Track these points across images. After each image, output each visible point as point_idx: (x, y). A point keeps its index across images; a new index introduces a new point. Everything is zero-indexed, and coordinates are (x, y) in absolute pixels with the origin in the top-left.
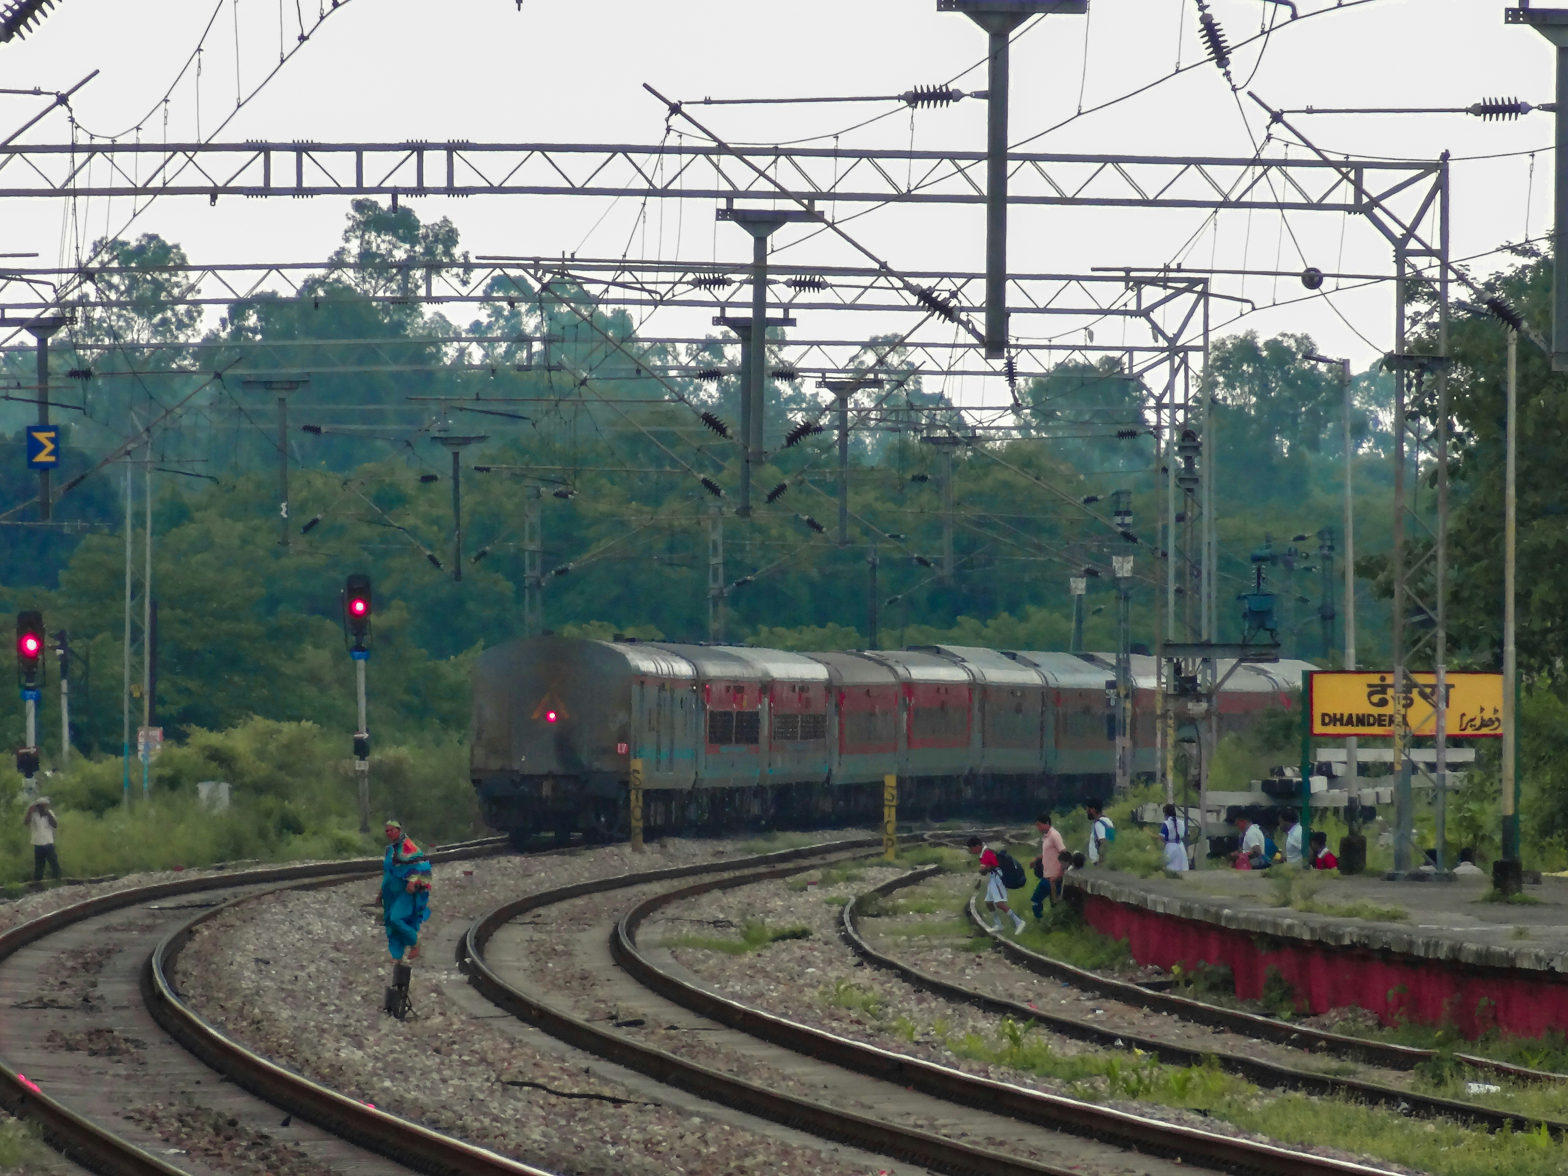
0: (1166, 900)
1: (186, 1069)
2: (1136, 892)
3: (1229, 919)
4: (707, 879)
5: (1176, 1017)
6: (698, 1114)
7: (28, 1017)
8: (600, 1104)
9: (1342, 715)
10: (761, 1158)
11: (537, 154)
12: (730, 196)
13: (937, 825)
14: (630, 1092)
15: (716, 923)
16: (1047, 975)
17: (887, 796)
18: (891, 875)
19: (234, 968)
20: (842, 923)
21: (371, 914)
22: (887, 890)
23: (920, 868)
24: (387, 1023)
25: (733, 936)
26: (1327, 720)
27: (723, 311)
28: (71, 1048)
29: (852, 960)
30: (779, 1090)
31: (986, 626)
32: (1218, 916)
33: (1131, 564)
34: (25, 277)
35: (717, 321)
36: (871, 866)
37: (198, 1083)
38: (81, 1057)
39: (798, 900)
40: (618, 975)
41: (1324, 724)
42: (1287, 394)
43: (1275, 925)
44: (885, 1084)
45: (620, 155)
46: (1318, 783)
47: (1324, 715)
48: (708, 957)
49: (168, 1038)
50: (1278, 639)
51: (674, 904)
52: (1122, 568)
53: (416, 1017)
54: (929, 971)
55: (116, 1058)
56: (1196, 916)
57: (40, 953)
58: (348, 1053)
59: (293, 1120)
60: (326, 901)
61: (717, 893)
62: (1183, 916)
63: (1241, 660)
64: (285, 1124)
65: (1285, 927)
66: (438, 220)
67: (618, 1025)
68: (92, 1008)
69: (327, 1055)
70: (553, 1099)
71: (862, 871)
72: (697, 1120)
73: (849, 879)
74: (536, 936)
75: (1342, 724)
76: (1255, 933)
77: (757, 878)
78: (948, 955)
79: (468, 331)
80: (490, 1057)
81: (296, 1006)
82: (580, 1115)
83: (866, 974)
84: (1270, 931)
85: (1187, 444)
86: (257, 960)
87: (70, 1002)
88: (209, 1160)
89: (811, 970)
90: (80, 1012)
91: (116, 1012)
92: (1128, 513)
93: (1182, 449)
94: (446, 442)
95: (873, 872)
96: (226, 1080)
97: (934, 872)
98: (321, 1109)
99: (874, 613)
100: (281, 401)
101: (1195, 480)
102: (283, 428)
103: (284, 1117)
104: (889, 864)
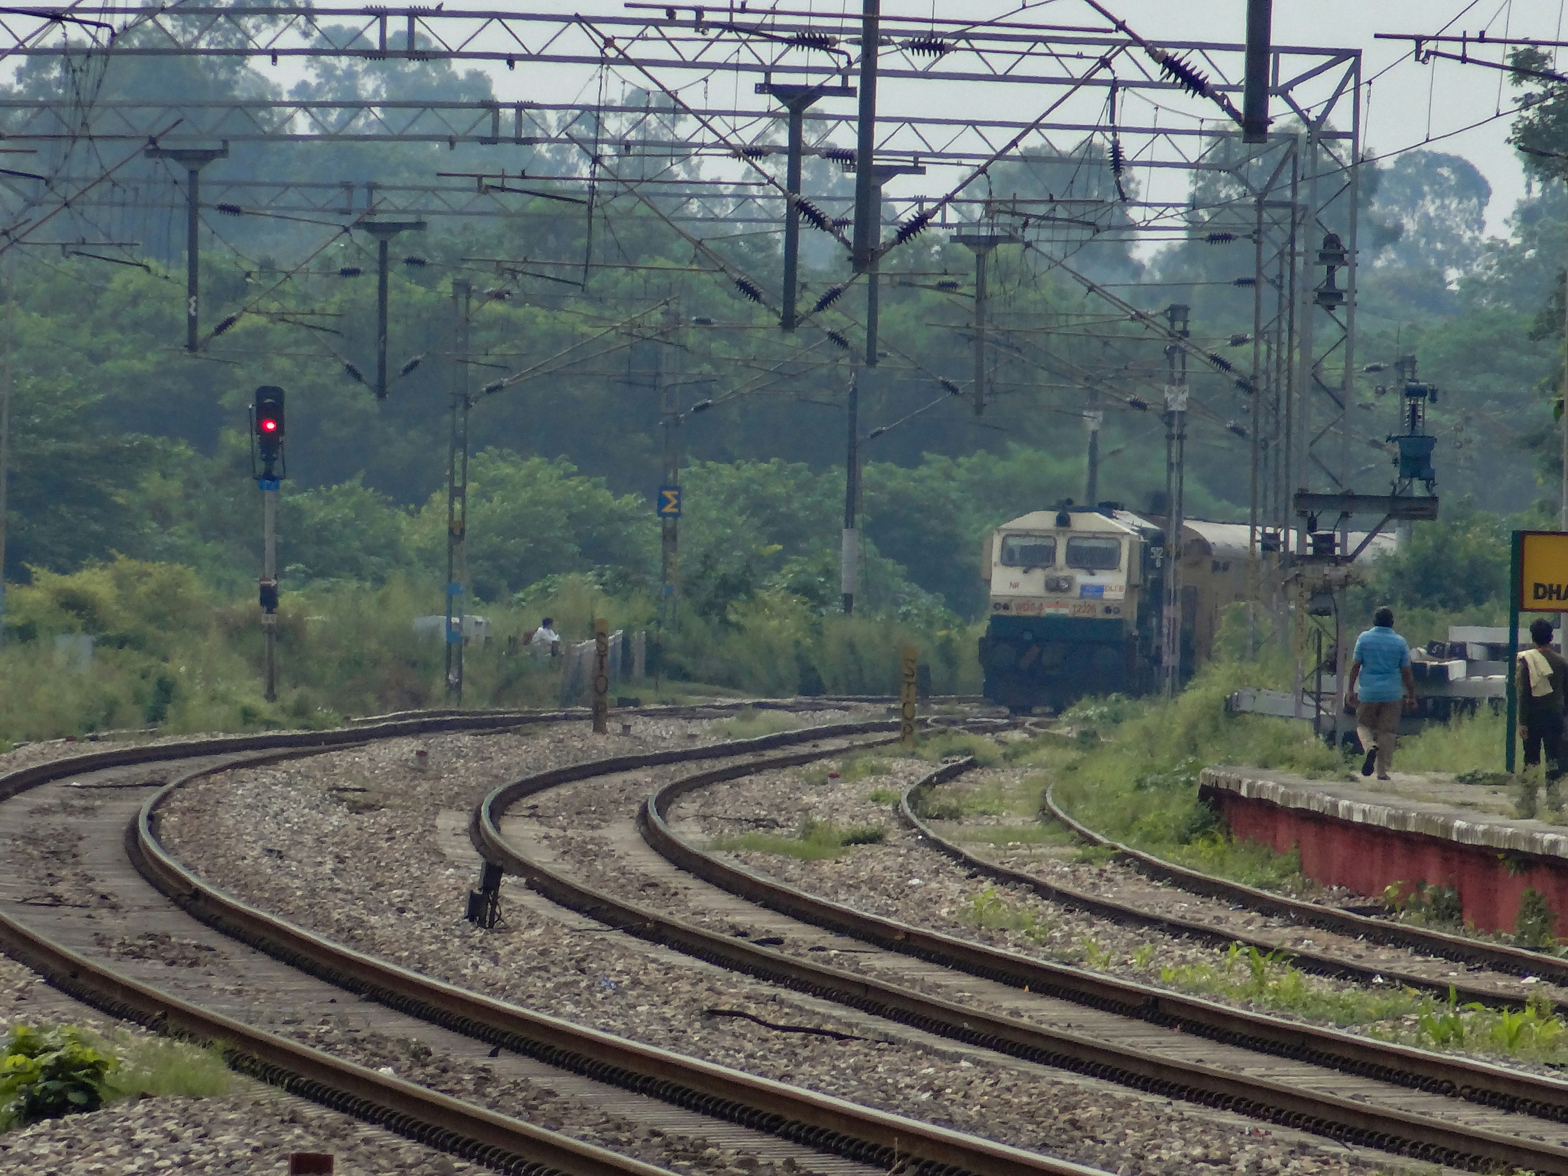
0: (1367, 807)
2: (1319, 796)
3: (1461, 832)
5: (1410, 950)
6: (962, 1056)
7: (52, 915)
8: (823, 1041)
9: (1559, 586)
14: (848, 1026)
15: (758, 822)
16: (1209, 895)
17: (905, 670)
18: (924, 770)
20: (910, 824)
22: (930, 784)
23: (951, 762)
25: (784, 838)
26: (1541, 591)
27: (768, 76)
28: (139, 955)
29: (959, 869)
31: (959, 466)
32: (1447, 828)
33: (1187, 395)
34: (78, 16)
35: (761, 89)
36: (890, 756)
37: (333, 1001)
38: (160, 965)
39: (833, 796)
41: (1537, 597)
43: (1532, 841)
46: (1457, 669)
47: (1537, 586)
48: (785, 862)
50: (1436, 491)
52: (1174, 400)
53: (507, 929)
55: (202, 969)
56: (1411, 828)
62: (1393, 827)
63: (1389, 517)
64: (494, 1054)
65: (1545, 843)
67: (759, 943)
70: (763, 1031)
71: (882, 762)
72: (969, 1063)
73: (876, 771)
74: (553, 833)
75: (1558, 598)
76: (1500, 850)
78: (1063, 868)
79: (291, 92)
80: (643, 978)
83: (990, 887)
84: (1523, 847)
85: (1331, 251)
87: (79, 899)
89: (915, 881)
90: (104, 912)
91: (146, 913)
92: (1185, 333)
93: (1323, 257)
94: (371, 228)
95: (898, 765)
96: (367, 1000)
97: (971, 765)
98: (536, 1038)
99: (853, 447)
100: (193, 173)
101: (1338, 295)
102: (193, 206)
103: (488, 1048)
104: (913, 755)
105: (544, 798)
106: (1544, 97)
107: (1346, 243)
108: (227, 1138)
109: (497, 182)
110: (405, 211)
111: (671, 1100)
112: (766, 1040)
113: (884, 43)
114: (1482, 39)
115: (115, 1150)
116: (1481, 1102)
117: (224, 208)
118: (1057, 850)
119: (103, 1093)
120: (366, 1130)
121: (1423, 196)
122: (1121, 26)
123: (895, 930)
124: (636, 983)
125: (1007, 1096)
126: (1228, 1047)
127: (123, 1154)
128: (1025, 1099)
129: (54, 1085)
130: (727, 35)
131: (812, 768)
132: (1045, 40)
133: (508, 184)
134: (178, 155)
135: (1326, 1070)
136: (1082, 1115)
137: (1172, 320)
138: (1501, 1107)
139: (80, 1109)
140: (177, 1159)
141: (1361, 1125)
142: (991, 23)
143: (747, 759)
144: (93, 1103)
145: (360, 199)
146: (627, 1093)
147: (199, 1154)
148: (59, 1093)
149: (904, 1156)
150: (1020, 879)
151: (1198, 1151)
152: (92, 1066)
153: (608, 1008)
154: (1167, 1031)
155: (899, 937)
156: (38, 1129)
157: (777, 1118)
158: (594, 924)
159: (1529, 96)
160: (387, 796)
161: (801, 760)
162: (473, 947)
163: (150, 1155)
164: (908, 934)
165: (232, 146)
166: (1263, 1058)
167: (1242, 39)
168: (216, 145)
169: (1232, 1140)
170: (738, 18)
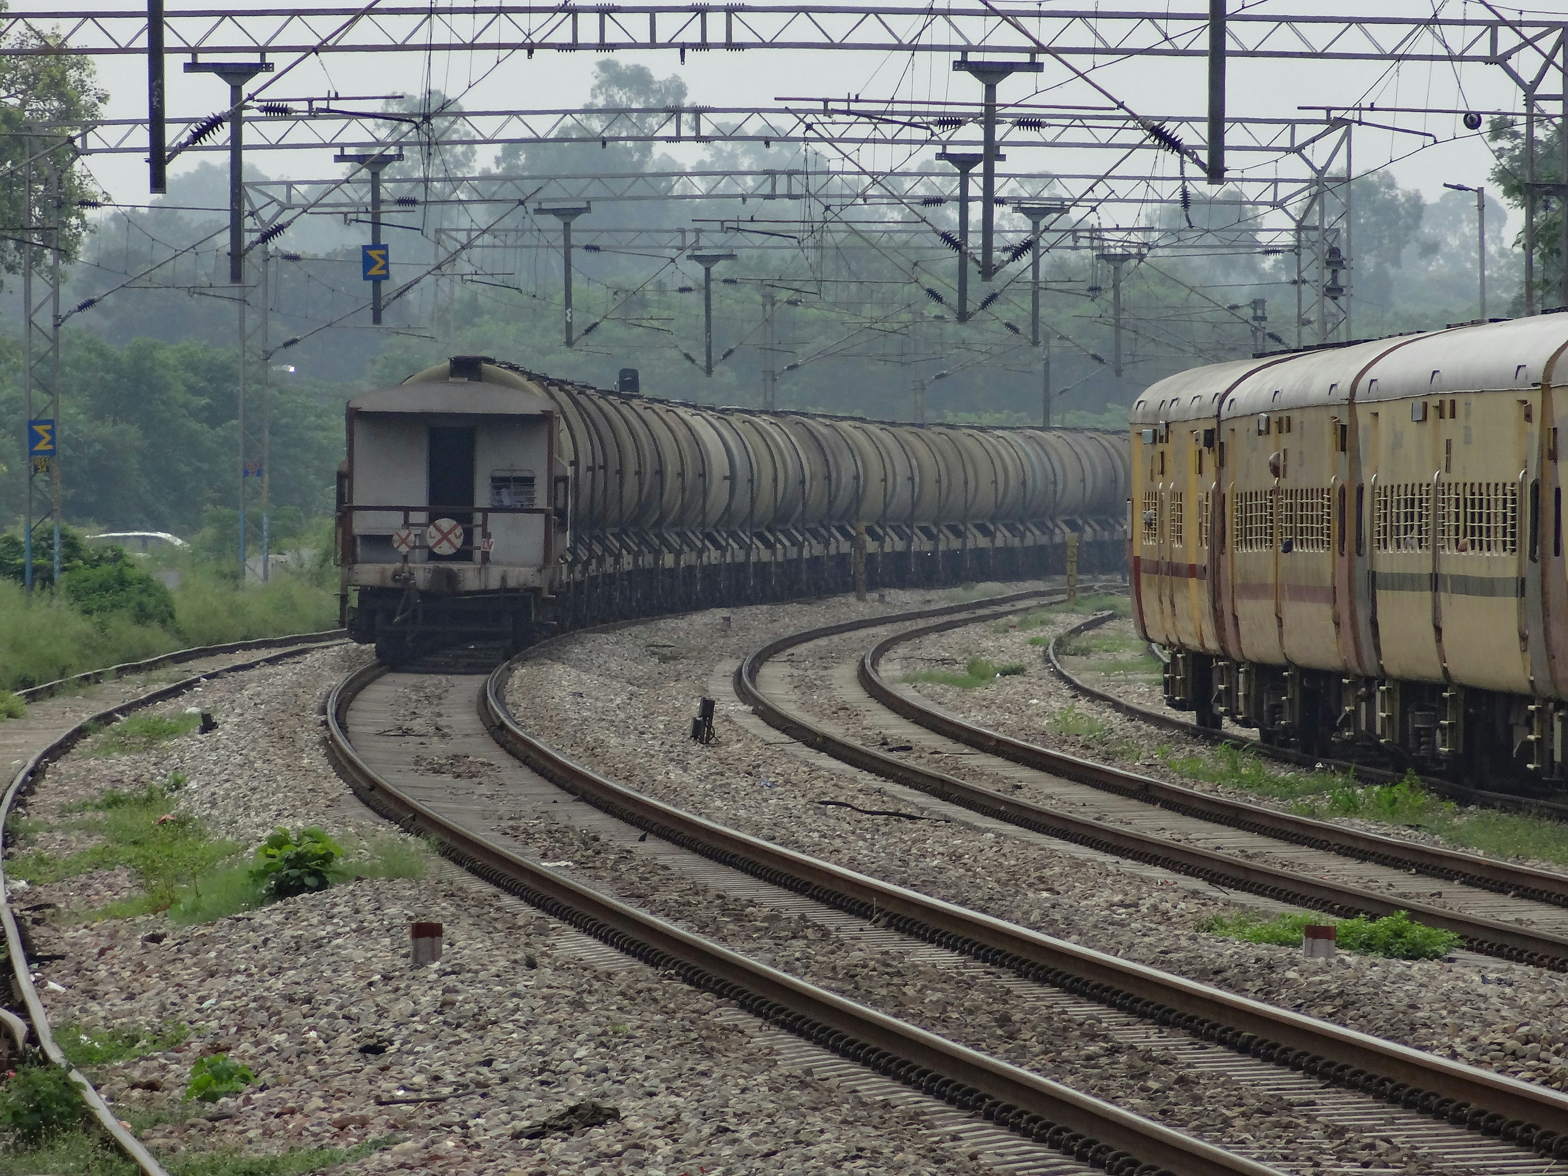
1: (539, 790)
4: (921, 624)
6: (988, 830)
7: (393, 744)
8: (899, 821)
10: (1057, 869)
11: (802, 15)
12: (965, 50)
13: (1104, 577)
14: (922, 810)
15: (943, 661)
17: (1069, 553)
18: (1076, 620)
19: (556, 700)
20: (1048, 660)
21: (655, 653)
22: (1077, 631)
23: (1099, 615)
24: (696, 748)
25: (960, 670)
28: (438, 771)
29: (1067, 692)
30: (1047, 806)
36: (1058, 612)
37: (555, 802)
38: (448, 778)
39: (1005, 641)
40: (874, 705)
42: (1373, 219)
44: (1134, 802)
45: (872, 16)
48: (947, 690)
49: (517, 763)
51: (903, 644)
53: (719, 744)
54: (1133, 701)
55: (477, 780)
57: (385, 688)
58: (676, 774)
59: (648, 837)
60: (617, 643)
61: (934, 636)
64: (642, 839)
66: (670, 76)
67: (891, 750)
68: (444, 736)
69: (660, 778)
70: (859, 816)
71: (1052, 616)
72: (990, 835)
73: (1043, 623)
74: (796, 673)
77: (965, 622)
78: (1144, 689)
80: (793, 778)
81: (622, 736)
82: (884, 829)
83: (1082, 704)
85: (1332, 259)
86: (574, 694)
87: (423, 730)
88: (588, 872)
89: (1035, 701)
90: (435, 739)
91: (466, 740)
92: (1264, 318)
93: (1328, 263)
94: (699, 259)
95: (1061, 617)
96: (578, 800)
97: (1111, 617)
98: (673, 827)
99: (1047, 401)
100: (567, 225)
101: (1341, 290)
102: (568, 247)
103: (640, 833)
104: (1073, 611)
105: (802, 649)
106: (1513, 149)
107: (1344, 254)
108: (393, 911)
109: (735, 225)
110: (721, 247)
111: (745, 870)
112: (859, 822)
113: (999, 122)
114: (1372, 108)
115: (315, 921)
116: (1345, 855)
117: (587, 248)
118: (1147, 676)
119: (329, 878)
120: (507, 900)
121: (1462, 221)
122: (1121, 106)
123: (989, 737)
124: (787, 782)
125: (1002, 860)
126: (1189, 819)
127: (322, 923)
128: (1013, 862)
129: (294, 872)
130: (862, 119)
131: (1002, 621)
132: (1081, 118)
133: (742, 226)
134: (556, 212)
135: (1249, 834)
136: (1047, 872)
137: (1255, 309)
138: (1358, 858)
139: (311, 890)
140: (354, 926)
141: (1242, 876)
142: (1016, 105)
143: (963, 615)
144: (323, 885)
145: (690, 239)
146: (721, 866)
147: (371, 922)
148: (299, 878)
149: (880, 910)
150: (1103, 698)
151: (1117, 898)
152: (322, 857)
153: (746, 802)
154: (1151, 807)
155: (992, 744)
156: (273, 906)
157: (808, 884)
158: (785, 738)
159: (1501, 149)
160: (690, 650)
161: (997, 616)
162: (672, 760)
163: (337, 924)
164: (999, 741)
165: (593, 205)
166: (1210, 826)
167: (1205, 114)
168: (584, 205)
169: (1144, 889)
170: (854, 107)
